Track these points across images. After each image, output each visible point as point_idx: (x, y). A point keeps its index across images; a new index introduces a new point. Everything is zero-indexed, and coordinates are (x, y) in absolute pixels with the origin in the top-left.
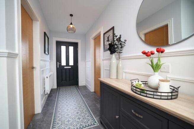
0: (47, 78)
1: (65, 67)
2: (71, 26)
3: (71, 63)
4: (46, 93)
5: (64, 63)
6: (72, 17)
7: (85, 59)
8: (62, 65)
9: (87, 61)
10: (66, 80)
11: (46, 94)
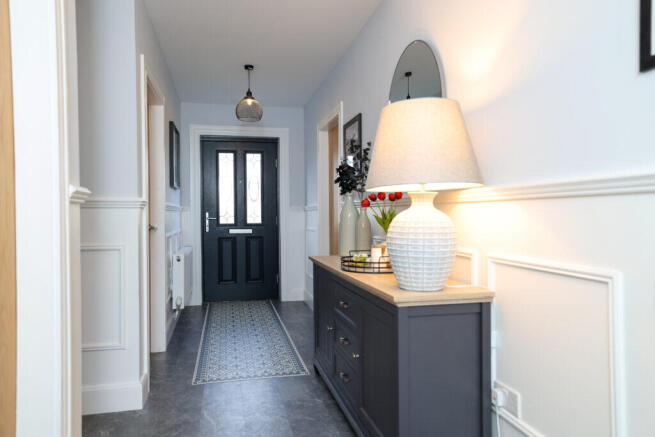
0: (179, 260)
1: (232, 231)
2: (249, 102)
3: (254, 215)
4: (174, 307)
5: (227, 215)
6: (251, 72)
7: (302, 200)
8: (222, 221)
9: (310, 205)
10: (234, 278)
11: (175, 310)
